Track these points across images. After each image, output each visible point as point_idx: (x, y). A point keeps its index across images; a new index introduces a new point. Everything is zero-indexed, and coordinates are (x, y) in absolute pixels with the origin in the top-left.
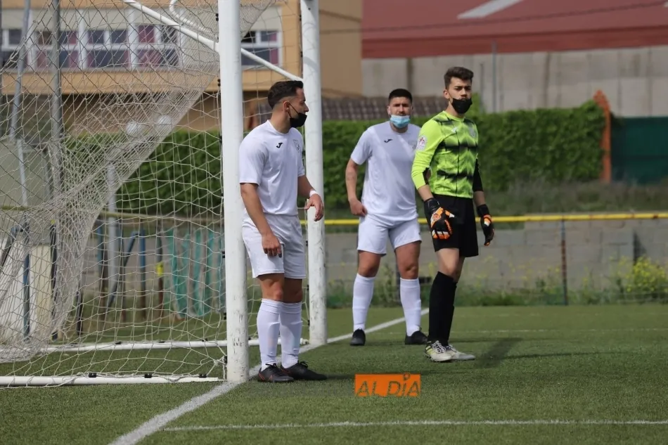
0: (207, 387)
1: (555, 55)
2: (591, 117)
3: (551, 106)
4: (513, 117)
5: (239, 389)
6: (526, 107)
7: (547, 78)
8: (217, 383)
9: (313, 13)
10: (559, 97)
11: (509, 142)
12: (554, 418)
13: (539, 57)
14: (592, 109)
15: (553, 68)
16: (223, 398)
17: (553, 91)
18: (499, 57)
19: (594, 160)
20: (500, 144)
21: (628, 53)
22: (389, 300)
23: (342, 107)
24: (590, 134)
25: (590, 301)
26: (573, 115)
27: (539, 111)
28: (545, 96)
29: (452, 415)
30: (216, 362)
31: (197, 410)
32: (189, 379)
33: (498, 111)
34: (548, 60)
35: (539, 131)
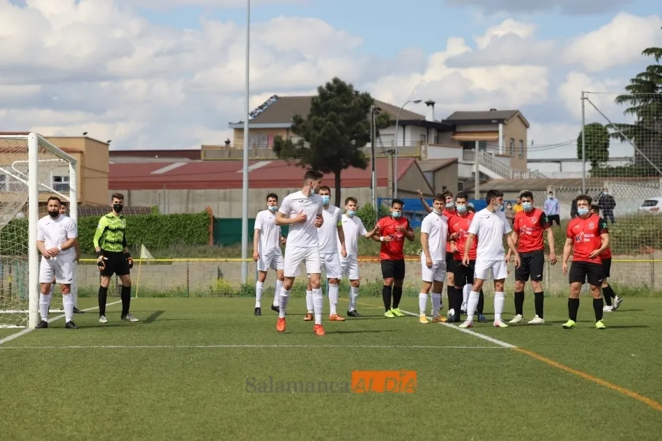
0: (20, 330)
1: (191, 191)
2: (205, 218)
3: (190, 212)
4: (172, 216)
5: (32, 332)
6: (179, 213)
7: (188, 200)
8: (24, 329)
9: (75, 170)
10: (193, 209)
11: (170, 227)
12: (165, 345)
13: (185, 191)
14: (205, 215)
15: (191, 196)
16: (25, 335)
17: (190, 206)
18: (167, 191)
19: (206, 236)
20: (166, 228)
21: (222, 191)
22: (112, 294)
23: (98, 210)
24: (204, 225)
25: (200, 296)
26: (198, 216)
27: (183, 214)
28: (187, 208)
29: (122, 343)
30: (24, 320)
31: (12, 340)
32: (12, 326)
33: (166, 213)
34: (189, 192)
35: (183, 223)
